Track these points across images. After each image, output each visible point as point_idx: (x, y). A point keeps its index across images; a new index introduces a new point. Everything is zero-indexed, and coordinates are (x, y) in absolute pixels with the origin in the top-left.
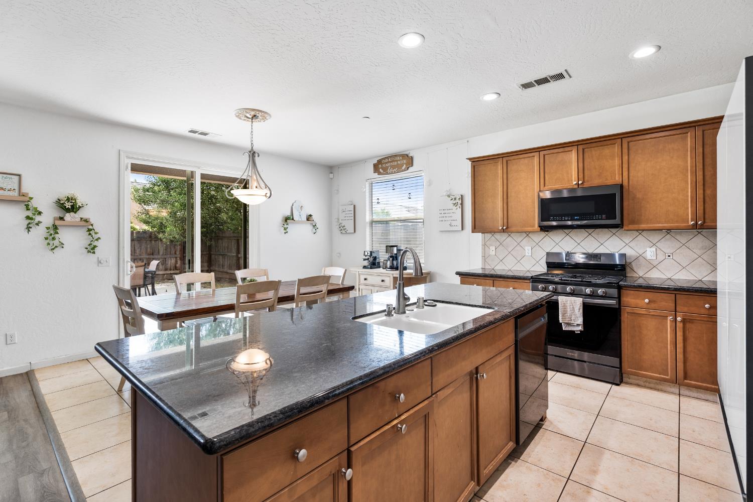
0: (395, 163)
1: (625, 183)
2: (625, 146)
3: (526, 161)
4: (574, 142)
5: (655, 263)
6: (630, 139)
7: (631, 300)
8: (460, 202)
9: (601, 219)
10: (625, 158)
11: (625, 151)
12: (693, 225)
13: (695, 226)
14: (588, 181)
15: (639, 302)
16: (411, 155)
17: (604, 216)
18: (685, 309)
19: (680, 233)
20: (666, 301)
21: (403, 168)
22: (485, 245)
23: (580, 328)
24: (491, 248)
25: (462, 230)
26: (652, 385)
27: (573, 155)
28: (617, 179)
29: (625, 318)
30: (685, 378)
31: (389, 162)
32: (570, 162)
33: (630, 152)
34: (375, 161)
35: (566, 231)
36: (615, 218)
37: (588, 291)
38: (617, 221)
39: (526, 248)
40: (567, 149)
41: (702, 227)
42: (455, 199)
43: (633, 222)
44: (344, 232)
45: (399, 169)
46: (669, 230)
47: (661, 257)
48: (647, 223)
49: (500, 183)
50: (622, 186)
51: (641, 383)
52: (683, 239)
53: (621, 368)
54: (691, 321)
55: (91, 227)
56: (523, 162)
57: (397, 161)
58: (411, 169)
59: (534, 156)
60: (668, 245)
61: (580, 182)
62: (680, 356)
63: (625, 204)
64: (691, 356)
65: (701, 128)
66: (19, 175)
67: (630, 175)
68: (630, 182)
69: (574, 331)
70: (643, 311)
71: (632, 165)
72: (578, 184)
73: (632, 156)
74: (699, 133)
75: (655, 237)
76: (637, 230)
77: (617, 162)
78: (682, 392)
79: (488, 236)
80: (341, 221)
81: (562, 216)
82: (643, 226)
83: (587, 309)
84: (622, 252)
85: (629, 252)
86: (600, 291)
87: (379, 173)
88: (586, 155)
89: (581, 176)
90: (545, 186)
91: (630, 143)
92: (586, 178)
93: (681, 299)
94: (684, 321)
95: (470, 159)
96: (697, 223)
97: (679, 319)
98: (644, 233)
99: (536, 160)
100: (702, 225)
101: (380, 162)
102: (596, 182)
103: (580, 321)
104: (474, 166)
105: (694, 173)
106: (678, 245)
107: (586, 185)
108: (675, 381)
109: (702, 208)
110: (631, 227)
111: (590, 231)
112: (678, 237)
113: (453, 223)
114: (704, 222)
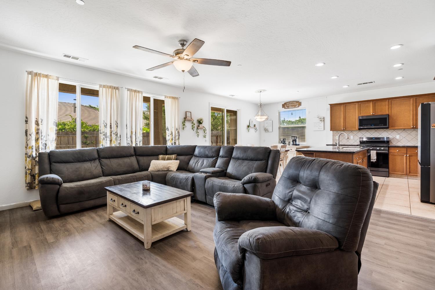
0: (293, 104)
1: (390, 114)
2: (390, 102)
3: (353, 106)
4: (372, 100)
5: (399, 140)
6: (392, 100)
7: (392, 151)
8: (323, 120)
9: (382, 126)
10: (390, 106)
11: (390, 104)
12: (412, 127)
13: (413, 128)
14: (376, 113)
15: (395, 151)
16: (300, 101)
17: (383, 125)
18: (410, 153)
19: (408, 130)
20: (404, 150)
21: (297, 106)
22: (333, 135)
23: (375, 160)
24: (336, 136)
25: (324, 130)
26: (399, 177)
27: (371, 104)
28: (387, 113)
29: (390, 157)
30: (410, 173)
31: (290, 104)
32: (370, 107)
33: (392, 104)
34: (283, 103)
35: (367, 130)
36: (387, 125)
37: (378, 148)
38: (387, 126)
39: (351, 136)
40: (369, 102)
41: (415, 128)
42: (321, 119)
43: (392, 127)
44: (267, 131)
45: (295, 106)
46: (404, 129)
47: (401, 138)
48: (397, 127)
49: (342, 113)
50: (389, 115)
51: (396, 177)
52: (409, 132)
53: (389, 172)
54: (412, 156)
55: (204, 129)
56: (352, 106)
57: (294, 103)
58: (300, 107)
59: (356, 104)
60: (404, 134)
61: (374, 114)
62: (408, 167)
63: (390, 121)
64: (411, 167)
65: (415, 97)
66: (191, 112)
67: (392, 111)
68: (392, 114)
69: (373, 162)
70: (396, 154)
71: (392, 108)
72: (373, 114)
73: (392, 106)
74: (415, 99)
75: (399, 132)
76: (393, 129)
77: (387, 107)
78: (408, 178)
79: (335, 132)
80: (265, 127)
81: (367, 125)
82: (396, 128)
83: (378, 154)
84: (388, 137)
85: (390, 137)
86: (382, 148)
87: (285, 108)
88: (376, 104)
89: (374, 111)
90: (360, 114)
91: (392, 101)
92: (376, 112)
93: (409, 149)
94: (409, 156)
95: (330, 104)
96: (413, 127)
97: (408, 155)
98: (396, 130)
99: (357, 105)
100: (415, 127)
101: (285, 104)
102: (380, 113)
103: (375, 158)
104: (331, 107)
105: (413, 111)
106: (407, 134)
107: (376, 114)
108: (407, 174)
109: (415, 122)
110: (392, 128)
111: (376, 130)
112: (407, 131)
113: (320, 128)
114: (416, 126)
